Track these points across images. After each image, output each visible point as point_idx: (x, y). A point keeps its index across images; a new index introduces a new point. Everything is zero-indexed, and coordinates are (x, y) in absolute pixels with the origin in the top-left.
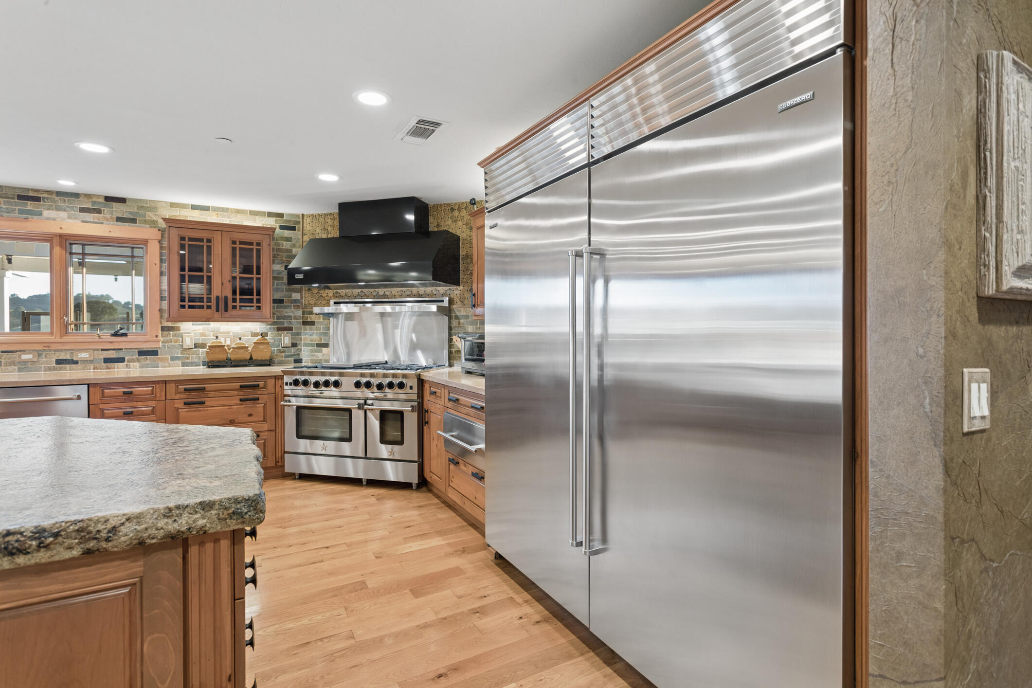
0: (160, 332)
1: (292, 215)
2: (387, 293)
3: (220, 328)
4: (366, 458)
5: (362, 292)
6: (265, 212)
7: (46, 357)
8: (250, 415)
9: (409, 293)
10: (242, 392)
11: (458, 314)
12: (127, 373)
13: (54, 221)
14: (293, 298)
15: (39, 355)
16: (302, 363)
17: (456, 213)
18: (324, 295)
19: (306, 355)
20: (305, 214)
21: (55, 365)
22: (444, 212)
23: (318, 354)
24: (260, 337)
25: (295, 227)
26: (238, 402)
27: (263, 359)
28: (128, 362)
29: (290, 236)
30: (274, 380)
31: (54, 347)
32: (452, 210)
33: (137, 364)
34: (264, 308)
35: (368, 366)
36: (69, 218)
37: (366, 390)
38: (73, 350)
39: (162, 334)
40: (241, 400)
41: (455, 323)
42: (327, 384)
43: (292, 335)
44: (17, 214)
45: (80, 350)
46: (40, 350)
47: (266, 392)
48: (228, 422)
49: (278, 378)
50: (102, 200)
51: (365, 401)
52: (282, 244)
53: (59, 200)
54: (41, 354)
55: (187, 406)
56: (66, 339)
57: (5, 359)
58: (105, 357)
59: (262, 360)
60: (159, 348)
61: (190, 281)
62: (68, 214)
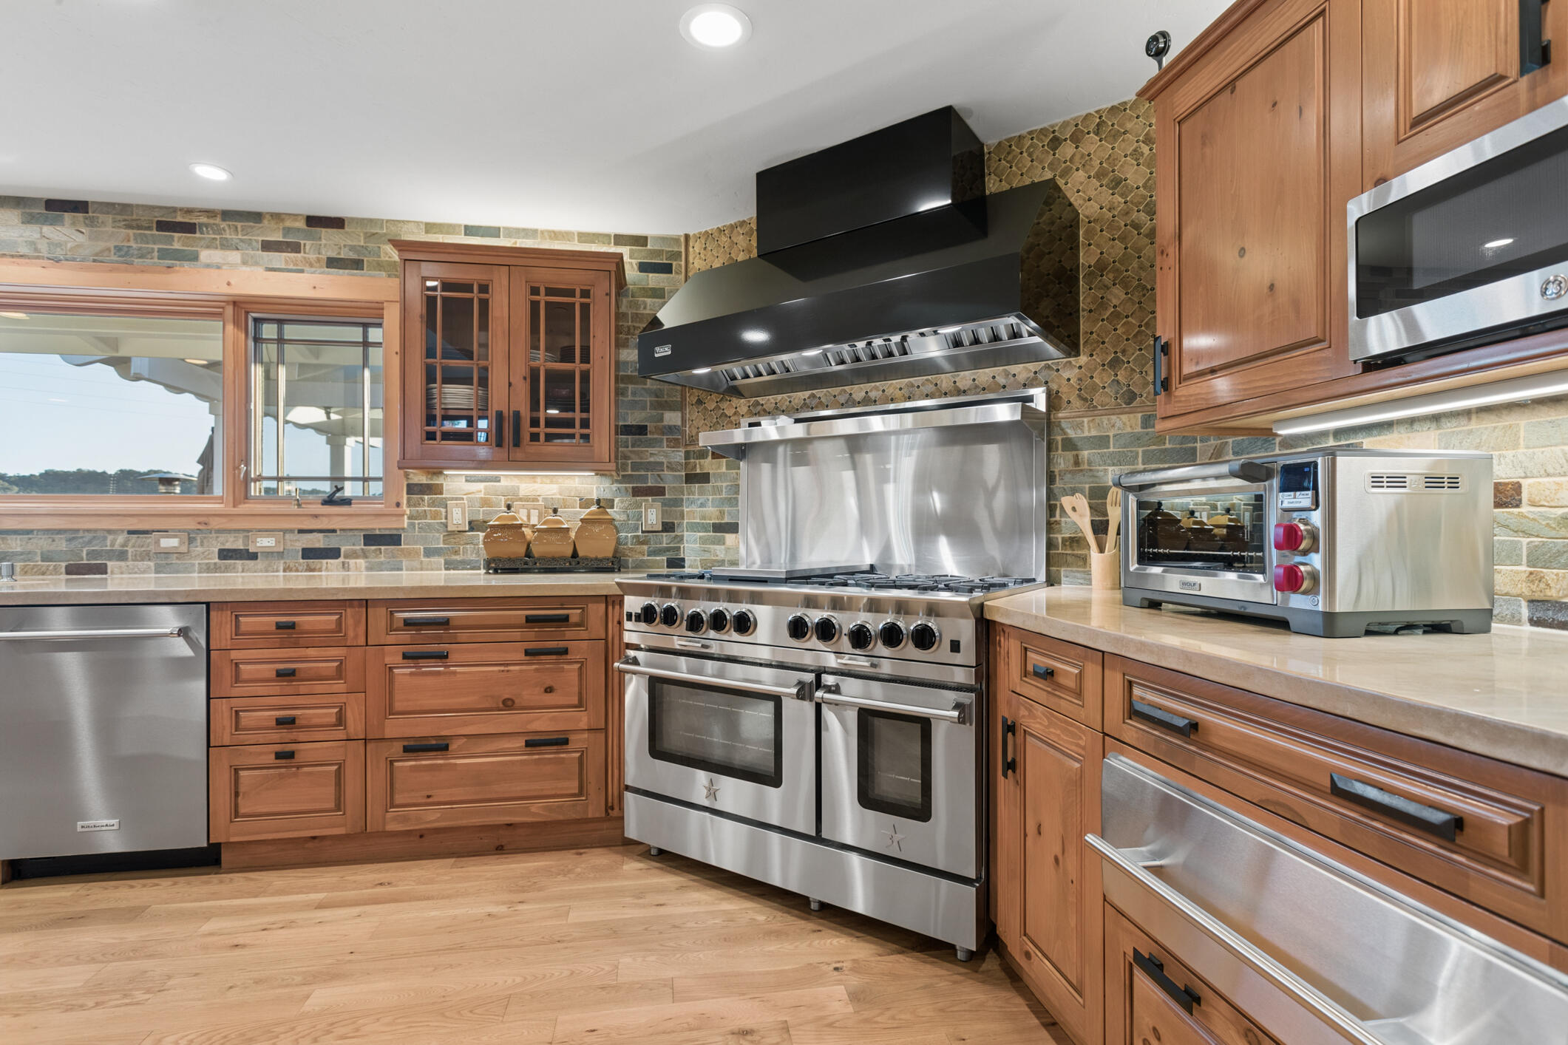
0: (405, 496)
1: (664, 239)
2: (873, 395)
3: (518, 488)
4: (818, 838)
5: (813, 396)
6: (608, 236)
7: (202, 545)
8: (549, 690)
9: (930, 388)
10: (531, 633)
11: (1071, 433)
12: (343, 580)
13: (217, 271)
14: (665, 423)
15: (191, 540)
16: (684, 567)
17: (1067, 150)
18: (729, 412)
19: (693, 549)
20: (691, 234)
21: (217, 560)
22: (1030, 155)
23: (717, 547)
24: (594, 508)
25: (671, 265)
26: (522, 656)
27: (600, 556)
28: (346, 557)
29: (661, 285)
30: (603, 606)
31: (216, 523)
32: (1055, 143)
33: (361, 562)
34: (596, 439)
35: (826, 577)
36: (244, 263)
37: (819, 645)
38: (248, 531)
39: (409, 500)
40: (527, 653)
41: (1063, 461)
42: (718, 621)
43: (664, 504)
44: (156, 260)
45: (260, 531)
46: (193, 530)
47: (584, 635)
48: (501, 705)
49: (613, 601)
50: (301, 224)
51: (818, 678)
52: (645, 304)
53: (227, 228)
54: (195, 539)
55: (411, 663)
56: (244, 508)
57: (133, 546)
58: (305, 546)
59: (596, 559)
60: (403, 529)
61: (447, 380)
62: (243, 254)
